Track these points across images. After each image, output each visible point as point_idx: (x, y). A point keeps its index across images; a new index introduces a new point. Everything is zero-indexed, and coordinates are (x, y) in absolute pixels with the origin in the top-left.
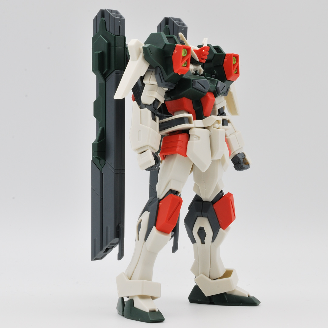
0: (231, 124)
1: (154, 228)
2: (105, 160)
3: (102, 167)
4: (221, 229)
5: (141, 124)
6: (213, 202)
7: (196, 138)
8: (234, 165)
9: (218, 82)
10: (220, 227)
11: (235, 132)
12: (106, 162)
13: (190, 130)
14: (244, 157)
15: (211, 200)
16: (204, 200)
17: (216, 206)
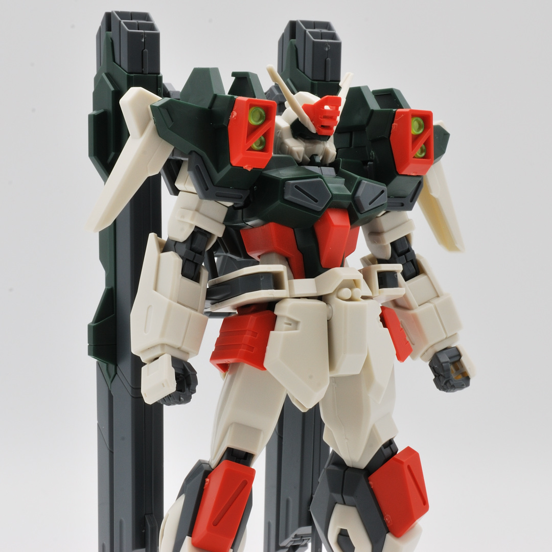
0: (428, 277)
1: (188, 539)
2: (116, 365)
3: (111, 378)
4: (389, 537)
5: (156, 289)
6: (369, 470)
7: (290, 324)
8: (435, 376)
9: (359, 183)
10: (388, 532)
11: (438, 296)
12: (117, 368)
13: (277, 306)
14: (456, 359)
15: (363, 464)
16: (348, 464)
17: (374, 479)
